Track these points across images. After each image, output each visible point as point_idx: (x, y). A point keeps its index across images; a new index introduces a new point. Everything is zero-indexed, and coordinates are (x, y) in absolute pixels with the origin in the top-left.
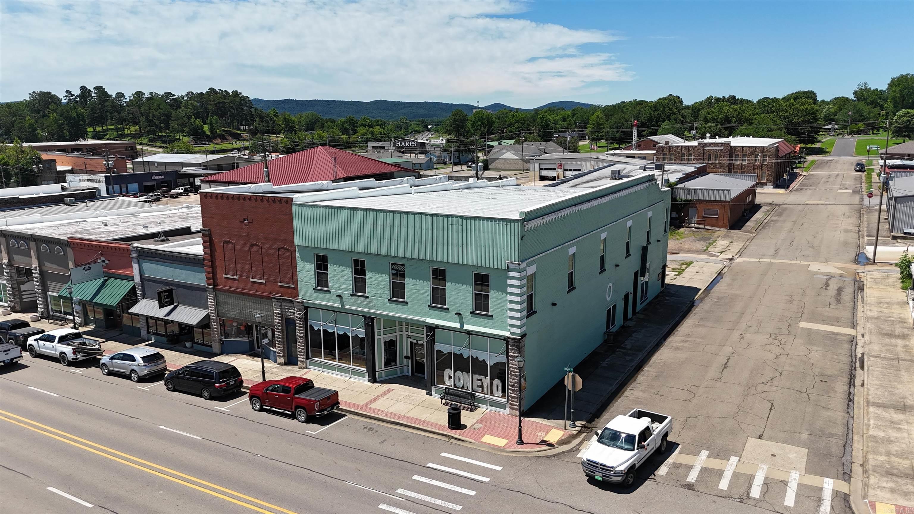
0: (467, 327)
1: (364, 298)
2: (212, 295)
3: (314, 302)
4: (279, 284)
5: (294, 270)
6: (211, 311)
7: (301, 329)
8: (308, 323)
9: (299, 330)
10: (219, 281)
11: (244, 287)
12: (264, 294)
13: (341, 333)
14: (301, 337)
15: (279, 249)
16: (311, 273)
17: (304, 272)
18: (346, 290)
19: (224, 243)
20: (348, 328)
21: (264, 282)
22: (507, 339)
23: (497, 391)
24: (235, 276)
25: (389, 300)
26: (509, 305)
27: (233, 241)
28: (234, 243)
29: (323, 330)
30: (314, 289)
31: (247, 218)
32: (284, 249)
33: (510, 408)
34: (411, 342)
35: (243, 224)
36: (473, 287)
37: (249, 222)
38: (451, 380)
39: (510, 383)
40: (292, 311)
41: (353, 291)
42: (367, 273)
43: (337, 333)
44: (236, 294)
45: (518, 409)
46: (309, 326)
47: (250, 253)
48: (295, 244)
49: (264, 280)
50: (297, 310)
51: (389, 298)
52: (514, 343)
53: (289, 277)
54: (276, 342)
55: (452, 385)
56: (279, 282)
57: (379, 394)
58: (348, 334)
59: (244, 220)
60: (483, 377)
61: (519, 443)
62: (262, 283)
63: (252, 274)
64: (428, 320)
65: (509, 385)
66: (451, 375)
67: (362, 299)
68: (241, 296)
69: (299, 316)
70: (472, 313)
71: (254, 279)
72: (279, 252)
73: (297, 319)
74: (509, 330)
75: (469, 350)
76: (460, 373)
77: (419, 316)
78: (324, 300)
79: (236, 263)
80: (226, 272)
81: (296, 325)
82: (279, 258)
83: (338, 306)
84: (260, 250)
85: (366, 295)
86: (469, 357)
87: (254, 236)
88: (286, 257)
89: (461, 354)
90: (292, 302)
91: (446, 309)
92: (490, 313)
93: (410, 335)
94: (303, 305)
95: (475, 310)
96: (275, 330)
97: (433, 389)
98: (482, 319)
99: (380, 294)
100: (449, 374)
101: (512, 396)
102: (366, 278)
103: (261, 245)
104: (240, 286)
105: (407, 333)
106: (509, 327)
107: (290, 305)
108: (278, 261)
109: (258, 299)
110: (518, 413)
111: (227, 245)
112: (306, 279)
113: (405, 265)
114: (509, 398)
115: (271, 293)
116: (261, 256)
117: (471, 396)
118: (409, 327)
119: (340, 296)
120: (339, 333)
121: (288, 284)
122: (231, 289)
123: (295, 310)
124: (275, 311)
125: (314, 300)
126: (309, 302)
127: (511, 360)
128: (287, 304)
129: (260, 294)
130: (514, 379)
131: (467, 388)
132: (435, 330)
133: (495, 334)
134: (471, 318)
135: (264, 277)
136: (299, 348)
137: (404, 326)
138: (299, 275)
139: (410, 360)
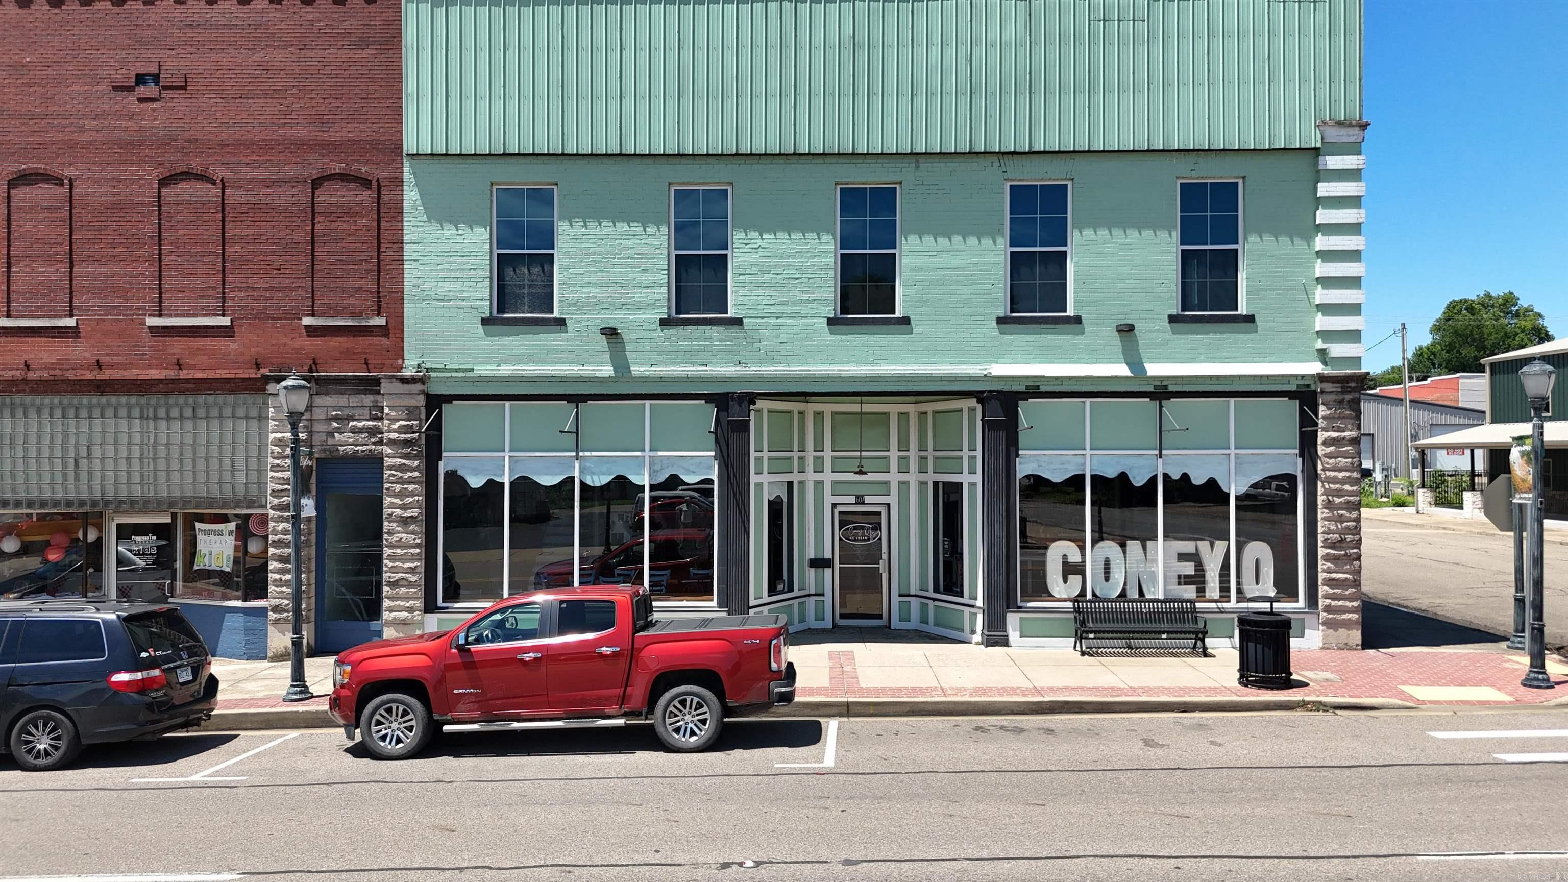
0: (1154, 369)
1: (721, 328)
3: (483, 370)
4: (307, 321)
5: (388, 253)
7: (411, 487)
8: (441, 464)
9: (401, 495)
11: (104, 360)
12: (220, 373)
13: (599, 480)
14: (405, 521)
15: (317, 183)
16: (472, 260)
17: (439, 260)
18: (639, 307)
19: (11, 185)
20: (639, 454)
21: (226, 321)
22: (1308, 386)
23: (1257, 583)
24: (60, 317)
25: (831, 322)
26: (1322, 269)
27: (69, 172)
28: (70, 180)
29: (511, 484)
30: (485, 322)
31: (154, 70)
32: (344, 177)
33: (1324, 624)
34: (834, 506)
35: (132, 98)
36: (1176, 234)
37: (165, 88)
38: (1075, 580)
39: (1326, 536)
40: (364, 423)
41: (669, 308)
42: (737, 237)
43: (582, 483)
44: (58, 392)
45: (1356, 622)
46: (447, 474)
47: (159, 210)
48: (405, 152)
49: (223, 315)
50: (393, 413)
51: (832, 316)
52: (1343, 393)
53: (359, 290)
54: (272, 565)
55: (1083, 593)
56: (308, 315)
57: (826, 663)
58: (635, 479)
59: (141, 79)
60: (1204, 546)
61: (1544, 680)
62: (213, 327)
63: (160, 297)
64: (999, 369)
65: (1320, 544)
66: (1075, 557)
67: (714, 332)
68: (85, 400)
69: (403, 436)
70: (1172, 319)
71: (170, 316)
72: (313, 193)
73: (390, 451)
74: (1322, 354)
75: (1157, 452)
76: (1110, 548)
77: (959, 363)
78: (530, 358)
79: (71, 263)
80: (9, 307)
81: (385, 476)
82: (313, 219)
83: (598, 374)
84: (214, 193)
85: (729, 315)
86: (1154, 479)
87: (189, 141)
88: (349, 212)
89: (1123, 476)
90: (371, 385)
91: (1068, 320)
92: (1243, 309)
93: (834, 483)
94: (423, 392)
95: (1183, 310)
96: (271, 512)
97: (1013, 619)
98: (1211, 336)
99: (794, 304)
100: (1065, 556)
101: (1333, 580)
102: (729, 252)
103: (221, 172)
104: (87, 355)
105: (819, 477)
106: (1324, 341)
107: (354, 400)
108: (309, 228)
109: (181, 399)
110: (1356, 636)
111: (27, 190)
112: (446, 287)
113: (898, 186)
114: (1322, 590)
115: (258, 366)
116: (220, 215)
117: (1182, 612)
118: (828, 454)
119: (611, 333)
120: (589, 482)
121: (354, 315)
122: (31, 375)
123: (381, 419)
124: (279, 435)
125: (483, 363)
126: (454, 374)
127: (1329, 456)
128: (342, 400)
129: (199, 375)
130: (1341, 520)
131: (1141, 593)
132: (1021, 403)
133: (1268, 376)
134: (1168, 336)
135: (224, 302)
136: (394, 570)
137: (810, 455)
138: (411, 275)
139: (828, 571)
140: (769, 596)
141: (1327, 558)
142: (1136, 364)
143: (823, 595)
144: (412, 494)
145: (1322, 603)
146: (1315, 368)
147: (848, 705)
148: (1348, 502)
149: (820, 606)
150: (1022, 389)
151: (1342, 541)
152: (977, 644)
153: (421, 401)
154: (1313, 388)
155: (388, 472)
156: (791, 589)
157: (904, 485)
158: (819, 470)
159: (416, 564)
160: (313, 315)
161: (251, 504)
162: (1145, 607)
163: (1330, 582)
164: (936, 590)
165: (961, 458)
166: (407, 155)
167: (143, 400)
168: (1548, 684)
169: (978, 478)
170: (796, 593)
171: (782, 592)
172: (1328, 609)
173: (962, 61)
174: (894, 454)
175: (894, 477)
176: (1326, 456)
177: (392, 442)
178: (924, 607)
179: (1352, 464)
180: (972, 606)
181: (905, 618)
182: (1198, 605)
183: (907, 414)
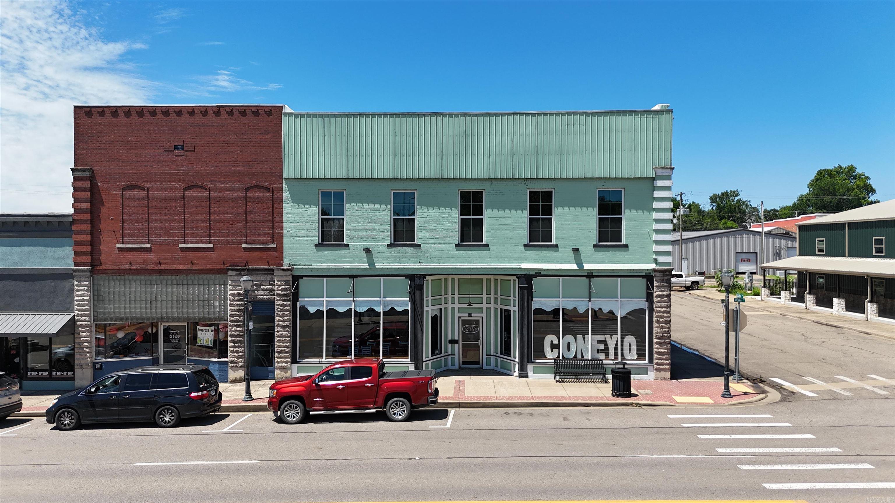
0: (587, 266)
1: (412, 248)
2: (86, 283)
3: (315, 265)
4: (244, 245)
5: (277, 219)
6: (80, 313)
7: (286, 313)
8: (298, 303)
9: (282, 316)
10: (103, 257)
11: (162, 261)
12: (209, 267)
13: (363, 309)
14: (284, 327)
15: (247, 189)
16: (311, 221)
17: (298, 221)
18: (379, 240)
19: (123, 190)
20: (379, 299)
21: (211, 246)
22: (650, 273)
23: (630, 353)
24: (144, 243)
25: (456, 246)
26: (655, 226)
27: (147, 185)
28: (148, 188)
29: (327, 311)
30: (316, 246)
31: (182, 143)
32: (259, 187)
33: (656, 370)
34: (459, 317)
35: (172, 155)
36: (596, 210)
37: (186, 151)
38: (556, 351)
39: (657, 334)
40: (267, 287)
41: (391, 240)
42: (419, 210)
43: (355, 311)
44: (143, 274)
45: (668, 369)
46: (300, 307)
47: (184, 200)
48: (283, 177)
49: (210, 243)
50: (279, 283)
51: (457, 243)
52: (663, 276)
53: (265, 233)
54: (230, 344)
55: (559, 356)
56: (244, 243)
57: (454, 385)
58: (376, 309)
59: (176, 147)
60: (608, 337)
61: (728, 395)
62: (206, 248)
63: (184, 236)
64: (525, 266)
65: (654, 337)
66: (556, 342)
67: (409, 250)
68: (154, 277)
69: (283, 292)
70: (595, 246)
71: (188, 243)
72: (246, 194)
73: (278, 298)
74: (656, 261)
75: (589, 299)
76: (570, 338)
77: (509, 263)
78: (335, 261)
79: (148, 222)
80: (123, 240)
81: (276, 309)
82: (246, 204)
83: (362, 267)
84: (206, 194)
85: (415, 243)
86: (587, 310)
87: (196, 172)
88: (261, 201)
89: (575, 309)
90: (270, 272)
91: (552, 246)
92: (624, 242)
93: (459, 308)
94: (291, 274)
95: (599, 241)
96: (230, 323)
97: (530, 367)
98: (611, 252)
99: (442, 239)
100: (552, 342)
101: (659, 352)
102: (415, 217)
103: (209, 185)
104: (155, 259)
105: (453, 305)
106: (656, 255)
107: (263, 278)
108: (244, 208)
109: (193, 277)
110: (668, 374)
111: (130, 192)
112: (300, 232)
113: (484, 191)
114: (655, 356)
115: (224, 264)
116: (208, 203)
117: (598, 364)
118: (457, 296)
119: (367, 251)
120: (358, 311)
121: (263, 243)
122: (132, 267)
123: (274, 285)
124: (233, 292)
125: (315, 263)
126: (304, 267)
127: (658, 302)
128: (258, 278)
129: (200, 267)
130: (662, 327)
131: (583, 357)
132: (533, 279)
133: (633, 269)
134: (593, 252)
135: (210, 238)
136: (280, 346)
137: (450, 296)
138: (287, 227)
139: (457, 345)
140: (432, 356)
141: (657, 343)
142: (580, 265)
143: (455, 355)
144: (287, 316)
145: (655, 361)
146: (653, 266)
147: (459, 403)
148: (665, 321)
149: (453, 359)
150: (534, 273)
151: (663, 336)
152: (516, 377)
153: (290, 278)
154: (652, 274)
155: (277, 307)
156: (441, 353)
157: (488, 309)
158: (453, 302)
159: (288, 344)
160: (246, 243)
161: (221, 319)
162: (582, 362)
163: (658, 353)
164: (501, 354)
165: (511, 300)
166: (285, 178)
167: (177, 277)
168: (730, 396)
169: (517, 309)
170: (443, 354)
171: (437, 354)
172: (657, 364)
173: (510, 142)
174: (484, 296)
175: (484, 306)
176: (656, 302)
177: (279, 295)
178: (496, 360)
179: (667, 305)
180: (514, 361)
181: (489, 364)
182: (604, 361)
183: (490, 279)
